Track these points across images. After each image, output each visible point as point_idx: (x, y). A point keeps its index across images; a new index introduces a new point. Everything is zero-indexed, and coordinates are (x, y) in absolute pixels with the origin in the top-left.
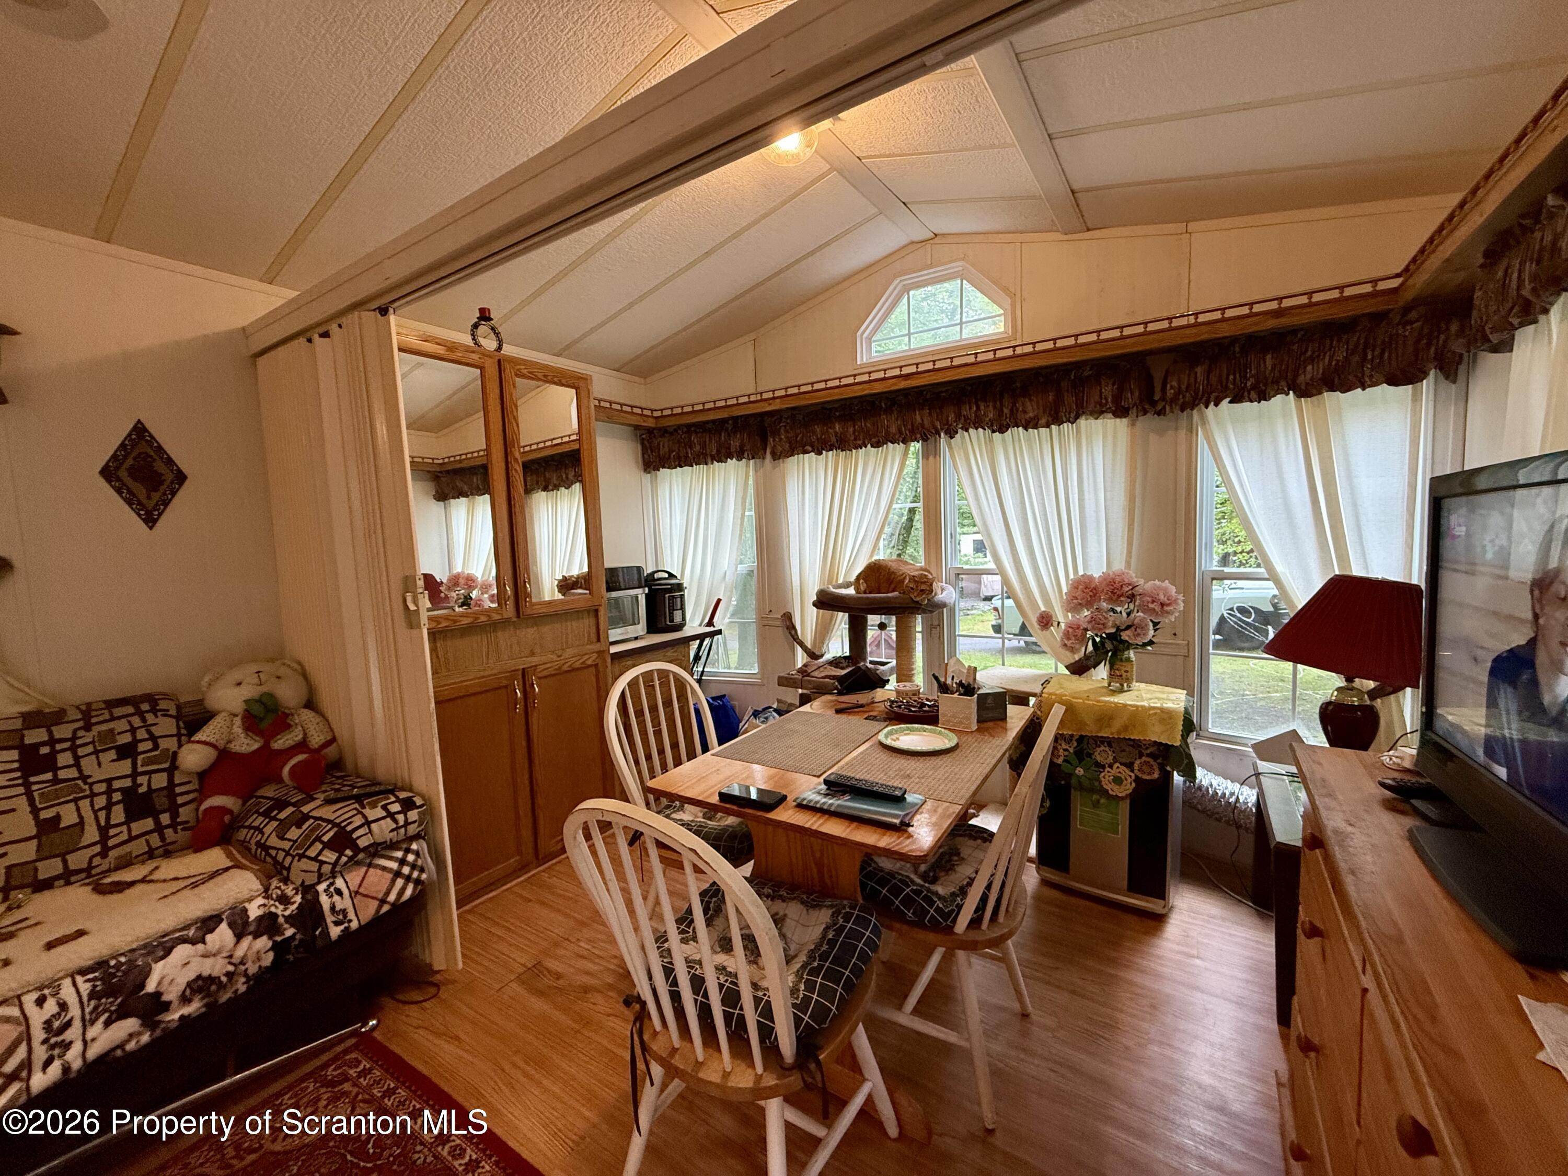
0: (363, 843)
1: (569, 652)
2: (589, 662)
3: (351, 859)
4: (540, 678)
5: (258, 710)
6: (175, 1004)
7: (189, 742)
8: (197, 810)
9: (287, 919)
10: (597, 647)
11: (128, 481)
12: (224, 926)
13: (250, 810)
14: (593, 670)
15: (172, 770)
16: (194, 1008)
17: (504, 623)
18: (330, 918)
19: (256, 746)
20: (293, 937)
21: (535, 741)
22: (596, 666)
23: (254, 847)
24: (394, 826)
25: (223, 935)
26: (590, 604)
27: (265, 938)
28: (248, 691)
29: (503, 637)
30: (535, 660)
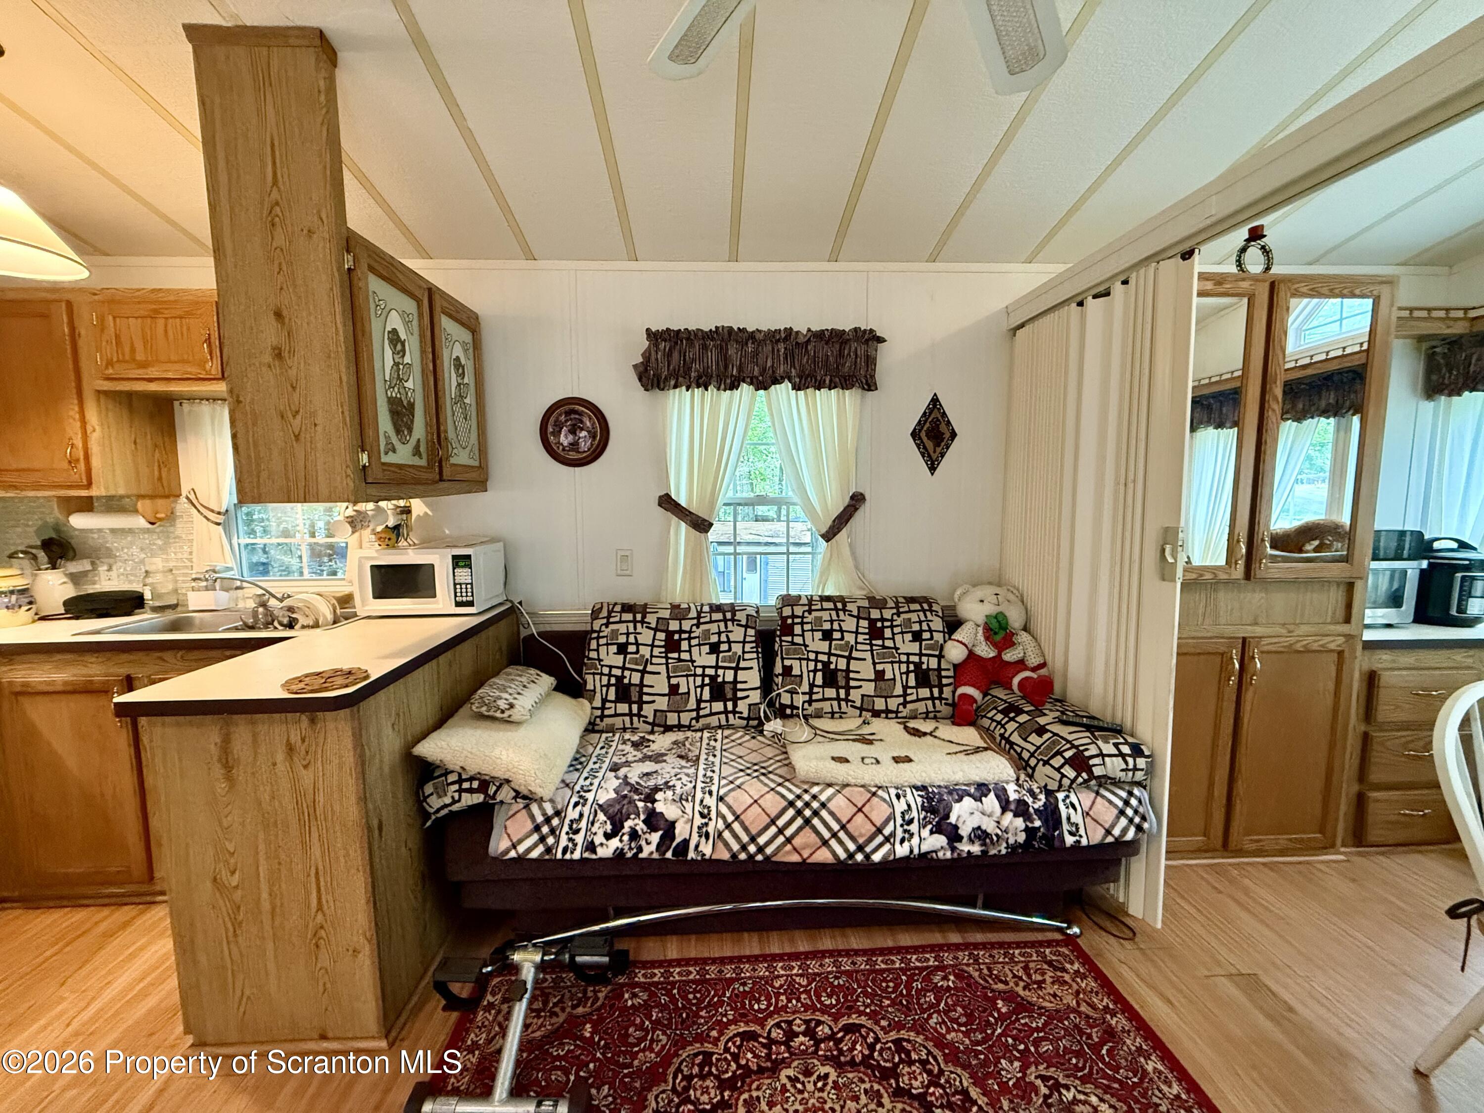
0: (1097, 771)
1: (1304, 629)
2: (1332, 646)
3: (1085, 781)
4: (1262, 652)
5: (994, 625)
6: (965, 839)
7: (950, 639)
8: (954, 692)
9: (1036, 811)
10: (1345, 629)
11: (925, 439)
12: (992, 795)
13: (988, 706)
14: (1335, 656)
15: (940, 657)
16: (976, 849)
17: (1229, 583)
18: (1066, 827)
19: (992, 655)
20: (1039, 828)
21: (1246, 720)
22: (1340, 653)
23: (998, 738)
24: (1124, 766)
25: (991, 802)
26: (1348, 574)
27: (1021, 819)
28: (989, 609)
29: (1225, 599)
30: (1259, 631)
